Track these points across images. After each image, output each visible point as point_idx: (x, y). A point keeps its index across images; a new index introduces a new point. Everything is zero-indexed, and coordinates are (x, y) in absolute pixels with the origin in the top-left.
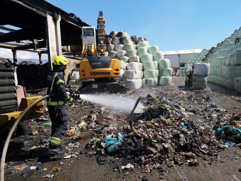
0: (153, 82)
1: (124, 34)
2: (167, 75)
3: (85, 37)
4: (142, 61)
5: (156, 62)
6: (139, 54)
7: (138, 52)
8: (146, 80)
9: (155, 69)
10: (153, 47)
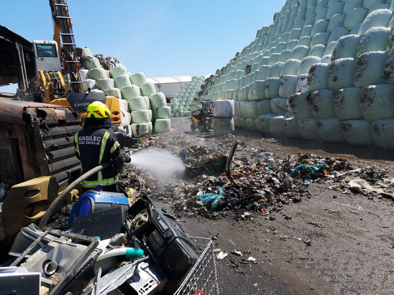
0: (147, 128)
1: (85, 51)
2: (165, 117)
3: (40, 58)
4: (125, 96)
5: (147, 98)
6: (118, 85)
7: (117, 82)
8: (138, 127)
9: (147, 109)
10: (138, 74)
